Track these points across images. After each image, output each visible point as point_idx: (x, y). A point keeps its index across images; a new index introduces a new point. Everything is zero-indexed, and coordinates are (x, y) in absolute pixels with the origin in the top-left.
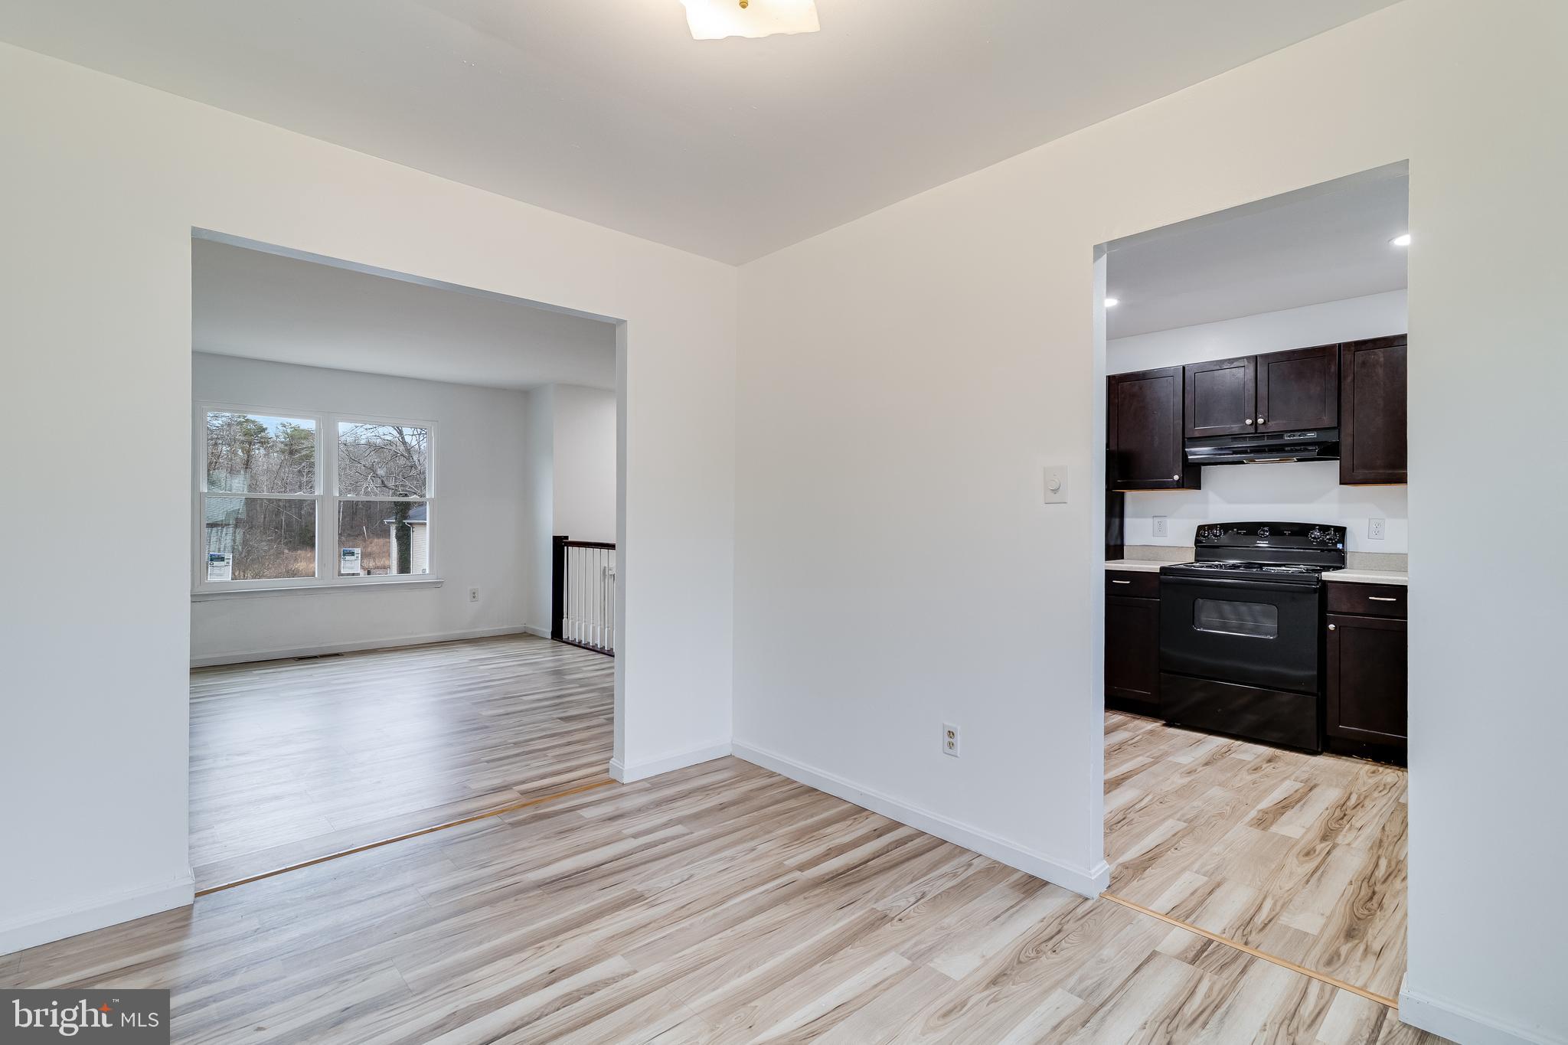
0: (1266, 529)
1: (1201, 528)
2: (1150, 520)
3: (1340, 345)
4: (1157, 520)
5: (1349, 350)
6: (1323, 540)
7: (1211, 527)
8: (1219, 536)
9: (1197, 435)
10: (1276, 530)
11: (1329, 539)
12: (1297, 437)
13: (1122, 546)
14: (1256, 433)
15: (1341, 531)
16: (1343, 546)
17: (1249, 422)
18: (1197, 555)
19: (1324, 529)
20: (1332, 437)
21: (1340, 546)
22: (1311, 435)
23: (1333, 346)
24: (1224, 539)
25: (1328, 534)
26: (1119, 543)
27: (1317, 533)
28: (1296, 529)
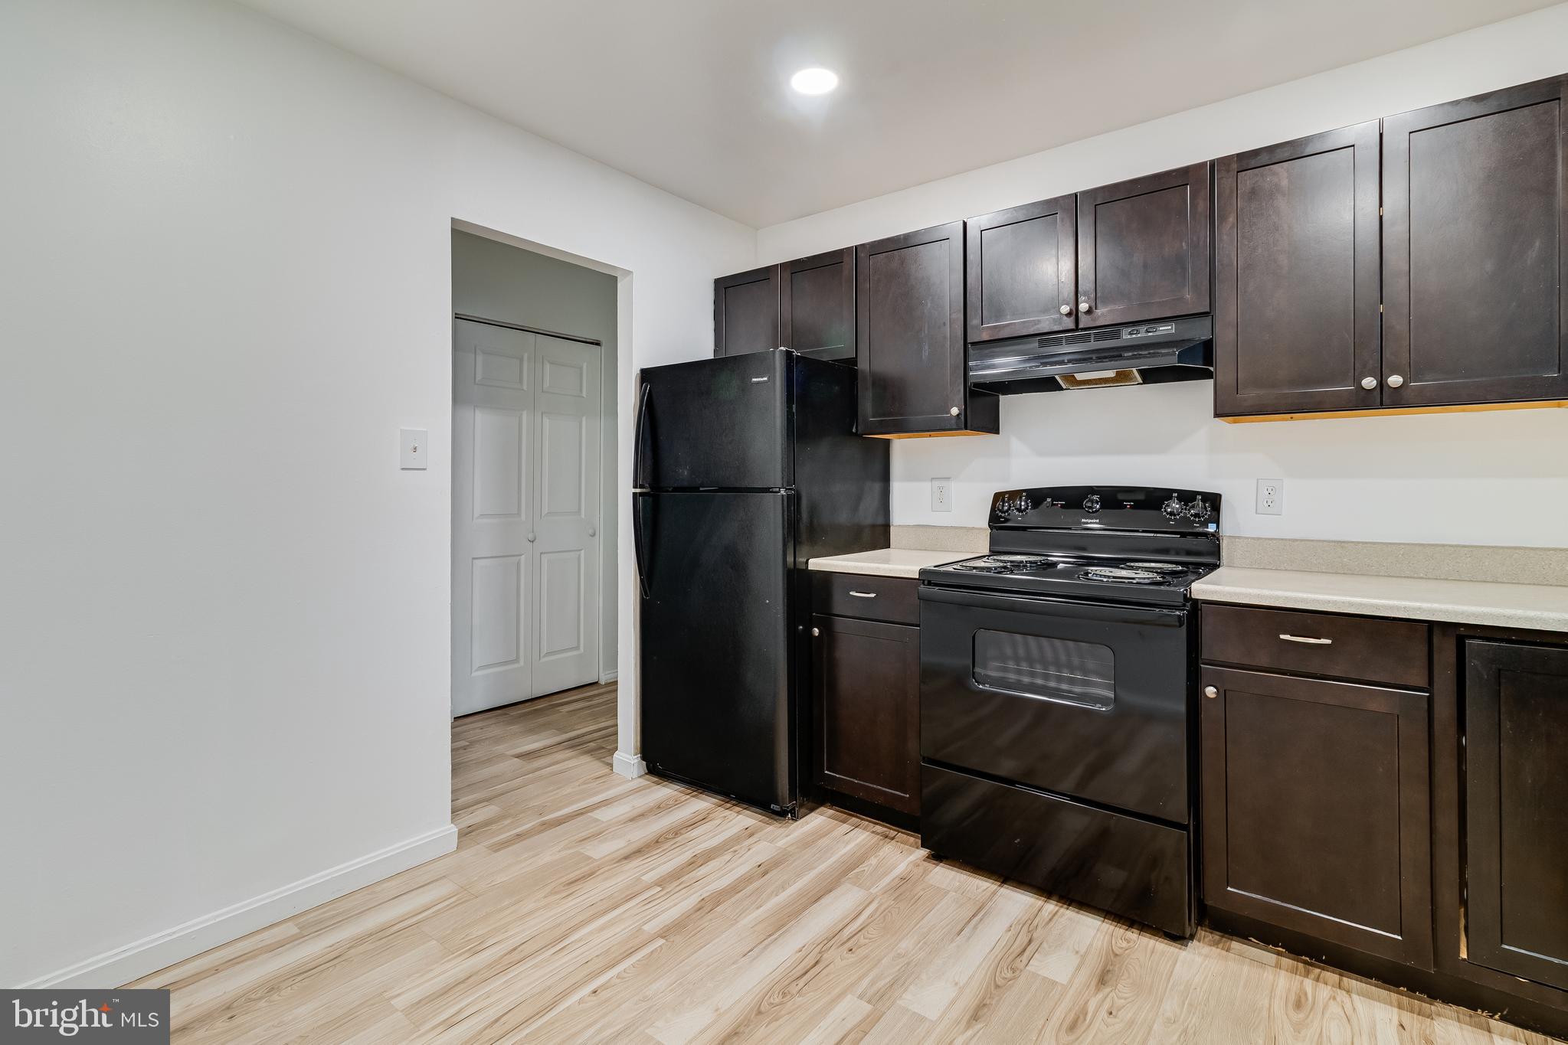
0: (1096, 497)
1: (998, 497)
2: (927, 486)
3: (1212, 163)
4: (937, 483)
5: (1228, 171)
6: (1185, 517)
7: (1014, 495)
8: (1025, 510)
9: (985, 337)
10: (1112, 498)
11: (1196, 515)
12: (1142, 334)
13: (886, 527)
14: (1077, 329)
15: (1213, 501)
16: (1218, 527)
17: (1065, 309)
18: (993, 541)
19: (1187, 497)
20: (1199, 332)
21: (1212, 528)
22: (1166, 329)
23: (1203, 165)
24: (1033, 517)
25: (1193, 507)
26: (880, 521)
27: (1175, 505)
28: (1141, 497)
